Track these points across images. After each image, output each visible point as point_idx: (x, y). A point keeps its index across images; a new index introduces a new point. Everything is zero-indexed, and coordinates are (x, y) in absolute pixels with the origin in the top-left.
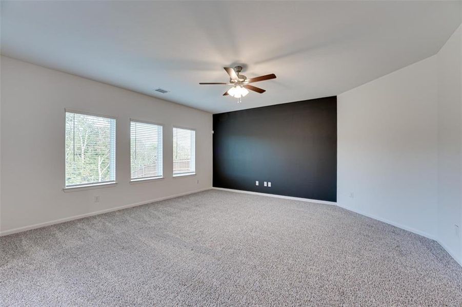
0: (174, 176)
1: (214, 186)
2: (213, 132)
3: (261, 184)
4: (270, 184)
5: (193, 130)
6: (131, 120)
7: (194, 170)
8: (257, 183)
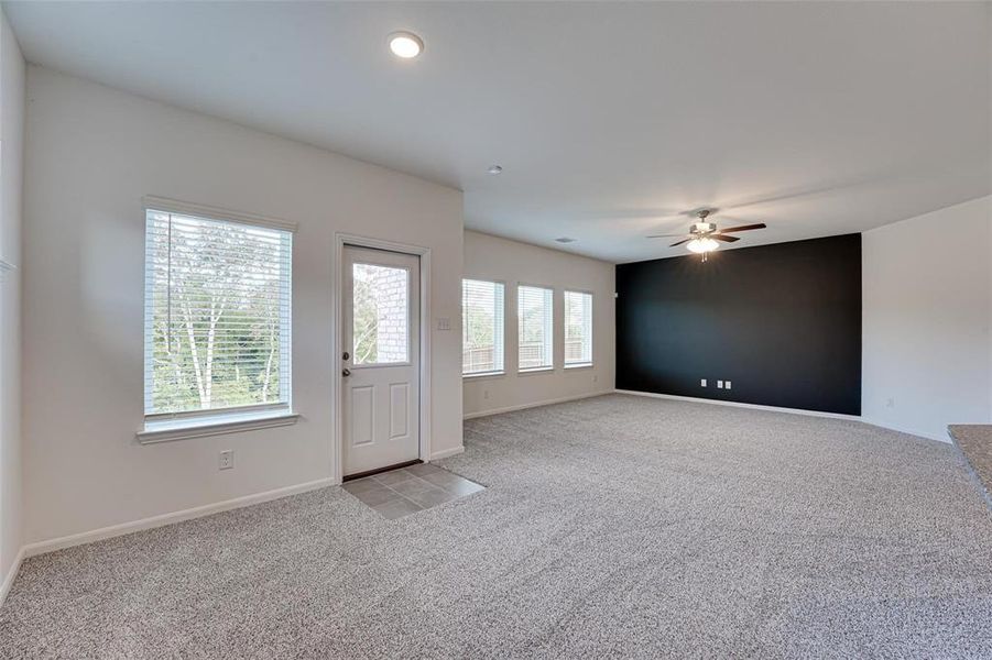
0: (566, 367)
1: (617, 387)
2: (616, 295)
3: (712, 384)
4: (728, 385)
5: (588, 293)
6: (519, 284)
7: (590, 360)
8: (704, 383)
